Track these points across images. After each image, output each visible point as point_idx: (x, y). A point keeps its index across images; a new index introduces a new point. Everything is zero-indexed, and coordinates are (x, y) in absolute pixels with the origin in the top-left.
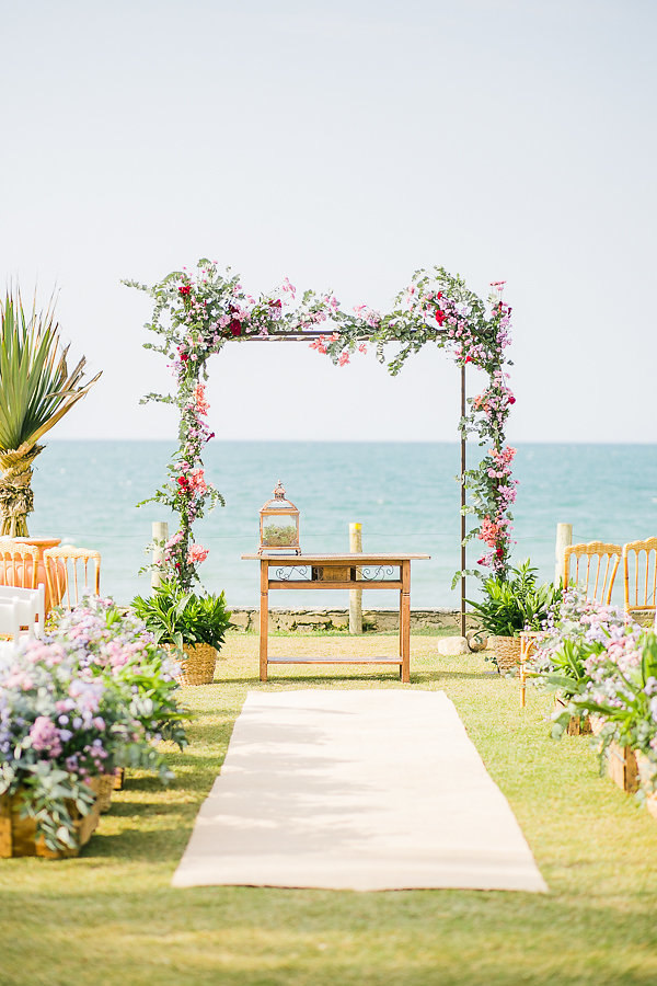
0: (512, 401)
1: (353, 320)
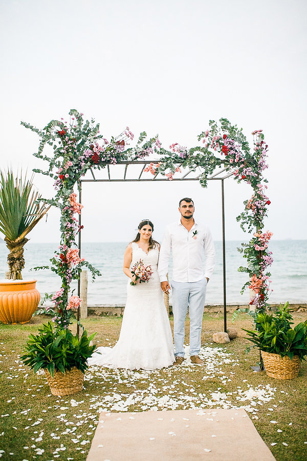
0: (269, 203)
1: (170, 154)
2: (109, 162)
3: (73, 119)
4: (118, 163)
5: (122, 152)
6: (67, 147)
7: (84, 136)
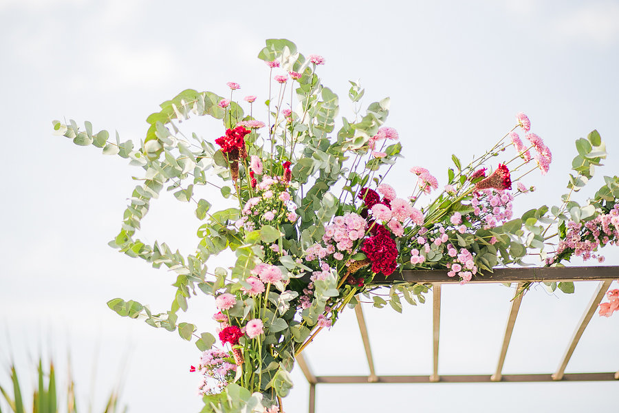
2: (439, 271)
3: (282, 81)
4: (483, 275)
5: (499, 224)
6: (254, 201)
7: (327, 158)
